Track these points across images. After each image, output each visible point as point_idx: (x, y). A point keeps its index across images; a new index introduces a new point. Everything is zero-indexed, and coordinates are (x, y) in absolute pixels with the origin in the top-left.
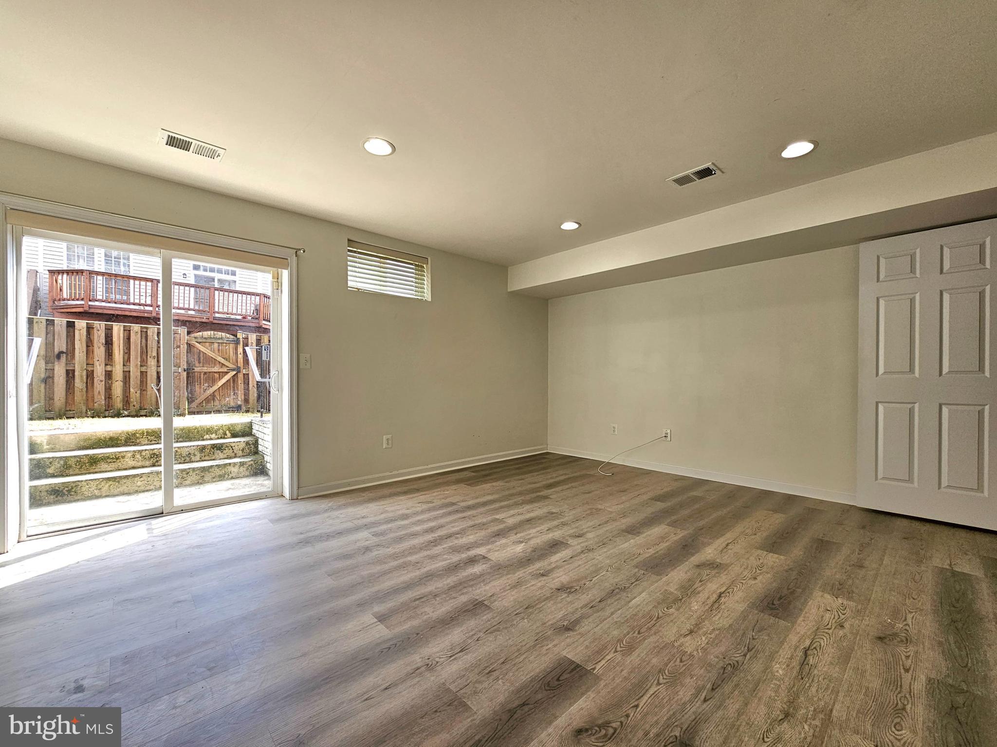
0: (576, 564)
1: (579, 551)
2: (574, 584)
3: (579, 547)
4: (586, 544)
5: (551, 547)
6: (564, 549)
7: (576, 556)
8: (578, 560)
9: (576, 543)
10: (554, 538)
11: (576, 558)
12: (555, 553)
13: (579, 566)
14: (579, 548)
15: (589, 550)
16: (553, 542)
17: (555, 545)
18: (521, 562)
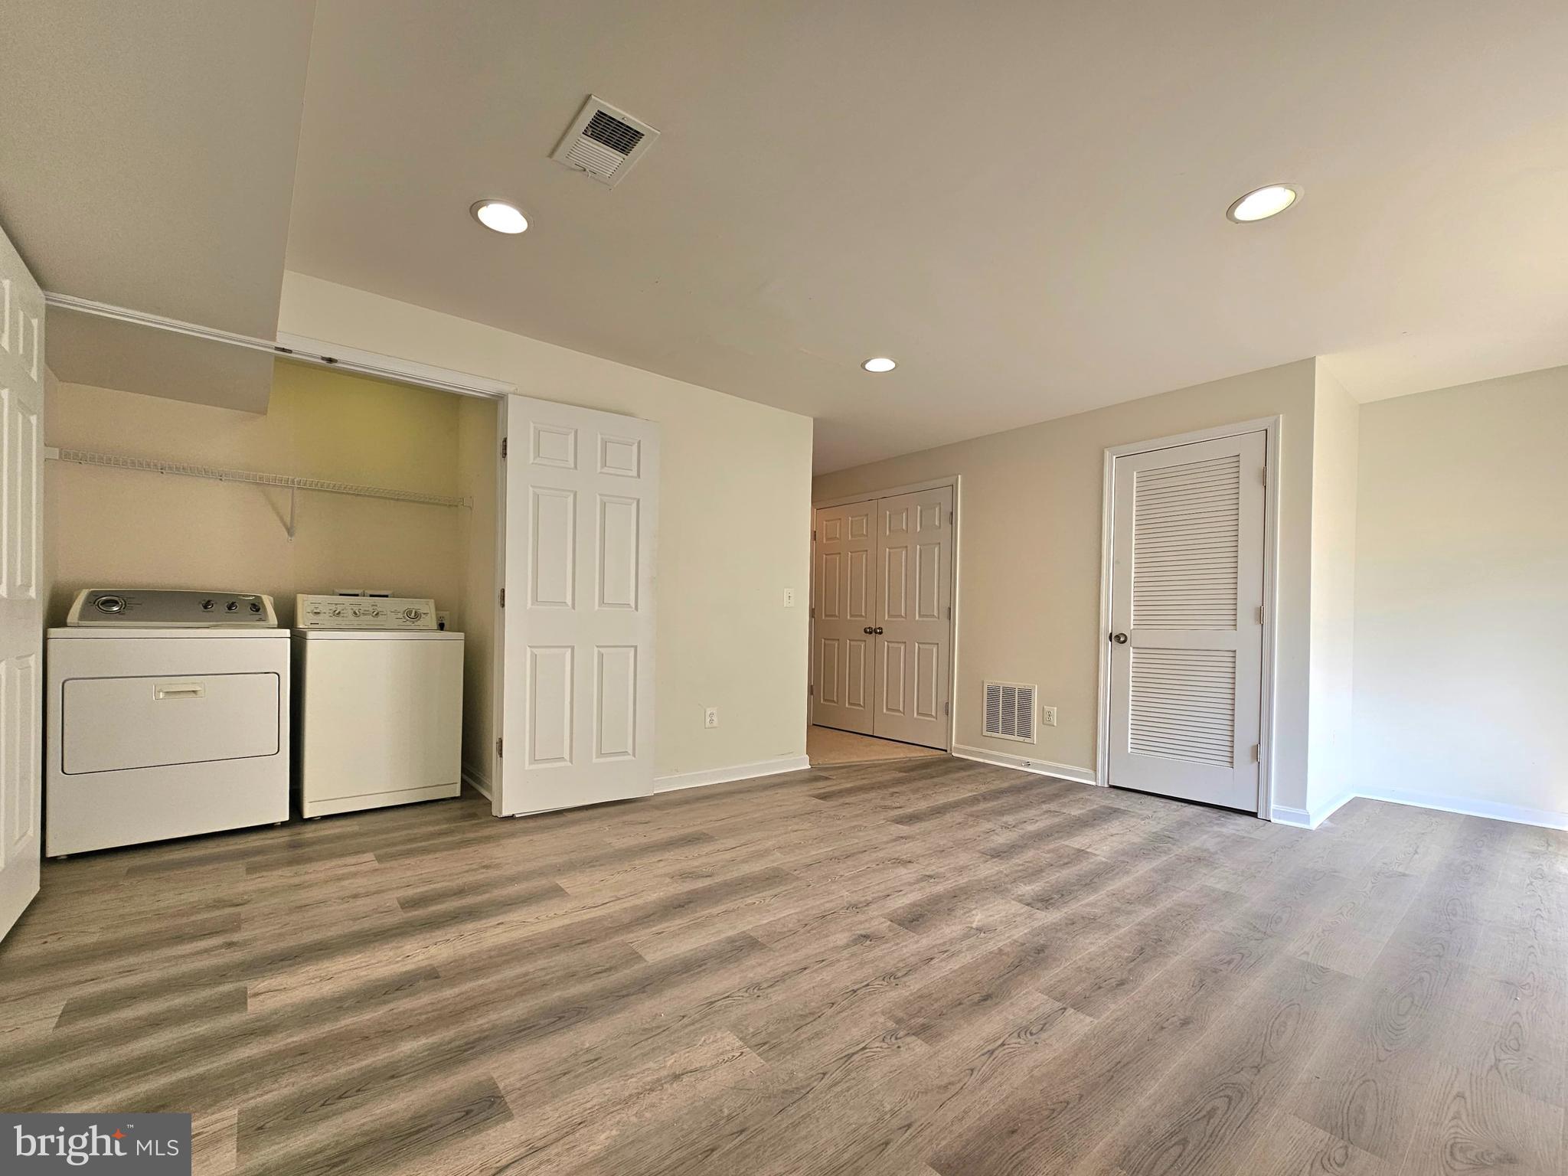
0: (883, 886)
1: (874, 906)
2: (890, 865)
3: (871, 914)
4: (855, 919)
5: (922, 916)
6: (899, 912)
7: (879, 898)
8: (878, 891)
9: (875, 923)
10: (916, 938)
11: (881, 894)
12: (914, 905)
13: (879, 884)
14: (873, 911)
15: (855, 906)
16: (919, 926)
17: (914, 920)
18: (966, 893)
